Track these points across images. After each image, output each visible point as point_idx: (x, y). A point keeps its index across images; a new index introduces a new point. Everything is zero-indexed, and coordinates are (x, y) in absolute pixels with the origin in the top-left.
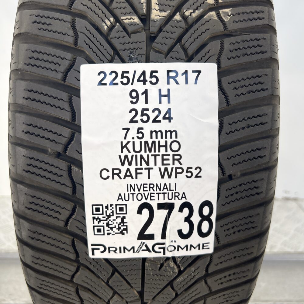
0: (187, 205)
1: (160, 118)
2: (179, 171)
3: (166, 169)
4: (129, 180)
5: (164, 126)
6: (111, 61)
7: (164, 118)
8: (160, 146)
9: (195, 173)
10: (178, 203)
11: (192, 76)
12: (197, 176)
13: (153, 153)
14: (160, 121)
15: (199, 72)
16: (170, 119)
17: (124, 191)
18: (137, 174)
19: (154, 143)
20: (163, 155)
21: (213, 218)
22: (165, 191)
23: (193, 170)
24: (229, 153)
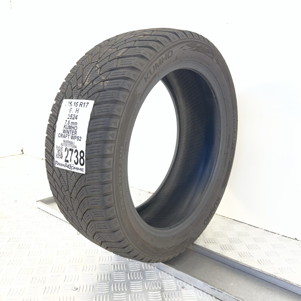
0: (76, 151)
1: (74, 118)
2: (76, 137)
3: (73, 136)
4: (64, 139)
5: (75, 121)
6: (70, 99)
7: (75, 118)
8: (72, 128)
9: (80, 139)
10: (74, 150)
11: (86, 104)
12: (80, 140)
13: (70, 130)
14: (74, 119)
15: (88, 103)
16: (76, 118)
17: (62, 142)
18: (66, 136)
19: (71, 126)
20: (73, 131)
21: (84, 158)
22: (72, 144)
23: (79, 138)
24: (91, 133)
